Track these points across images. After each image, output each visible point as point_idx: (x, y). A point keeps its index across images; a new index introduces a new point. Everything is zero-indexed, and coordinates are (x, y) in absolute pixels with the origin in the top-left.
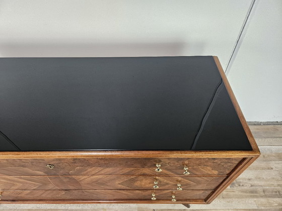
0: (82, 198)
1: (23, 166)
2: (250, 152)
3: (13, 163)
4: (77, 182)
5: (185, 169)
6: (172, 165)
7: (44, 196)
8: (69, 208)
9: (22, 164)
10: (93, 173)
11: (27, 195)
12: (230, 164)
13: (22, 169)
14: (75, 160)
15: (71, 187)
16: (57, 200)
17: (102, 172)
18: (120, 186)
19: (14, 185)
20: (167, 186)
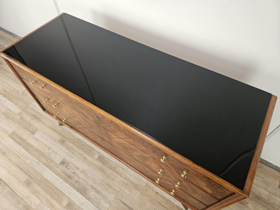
0: (111, 150)
1: (83, 109)
2: (240, 190)
3: (78, 104)
4: (110, 137)
5: (184, 172)
6: (175, 163)
7: (89, 135)
8: (102, 153)
9: (83, 107)
10: (121, 137)
11: (80, 128)
12: (222, 191)
13: (82, 110)
14: (112, 122)
15: (105, 139)
16: (95, 142)
17: (127, 140)
18: (136, 156)
19: (75, 117)
20: (169, 179)
